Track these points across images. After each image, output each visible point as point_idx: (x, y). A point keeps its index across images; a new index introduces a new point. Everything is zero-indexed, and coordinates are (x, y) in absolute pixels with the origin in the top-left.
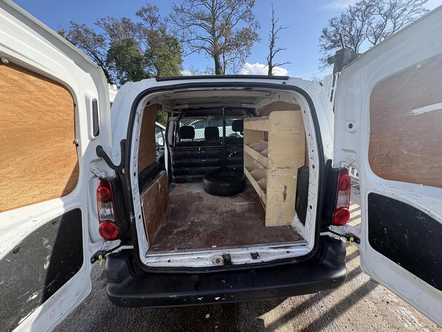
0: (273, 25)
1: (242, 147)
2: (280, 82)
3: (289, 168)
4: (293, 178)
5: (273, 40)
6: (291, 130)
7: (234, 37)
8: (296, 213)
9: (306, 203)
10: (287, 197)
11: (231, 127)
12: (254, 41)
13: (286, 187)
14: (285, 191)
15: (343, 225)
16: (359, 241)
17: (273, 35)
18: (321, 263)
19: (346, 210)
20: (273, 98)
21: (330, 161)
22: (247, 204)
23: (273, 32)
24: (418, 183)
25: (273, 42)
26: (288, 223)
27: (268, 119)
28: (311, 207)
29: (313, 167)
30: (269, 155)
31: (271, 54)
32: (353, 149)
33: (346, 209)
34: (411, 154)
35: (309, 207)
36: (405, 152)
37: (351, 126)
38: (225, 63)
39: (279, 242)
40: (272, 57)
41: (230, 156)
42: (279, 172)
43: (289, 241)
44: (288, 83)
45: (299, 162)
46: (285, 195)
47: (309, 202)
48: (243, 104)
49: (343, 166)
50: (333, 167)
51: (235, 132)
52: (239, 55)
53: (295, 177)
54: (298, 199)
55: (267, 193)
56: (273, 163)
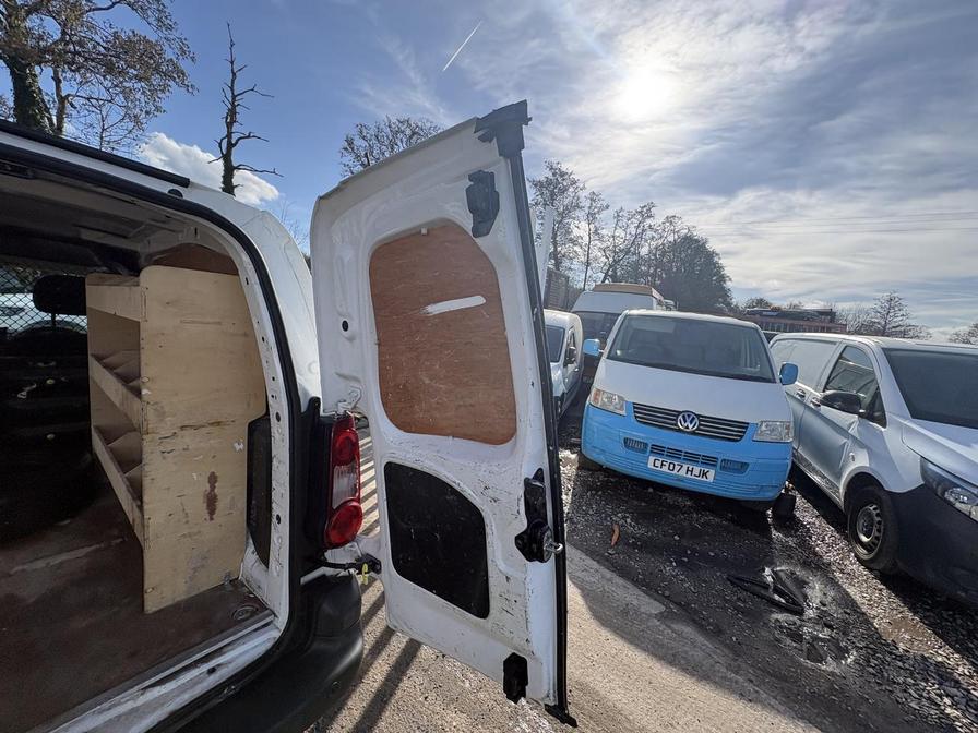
0: (234, 74)
1: (86, 365)
2: (164, 187)
3: (219, 423)
4: (235, 448)
5: (234, 106)
6: (219, 323)
7: (97, 38)
8: (251, 541)
9: (269, 509)
10: (221, 505)
11: (30, 296)
12: (172, 83)
13: (213, 479)
14: (213, 488)
15: (353, 540)
16: (378, 567)
17: (234, 97)
18: (309, 652)
19: (355, 507)
20: (182, 232)
21: (315, 402)
22: (86, 556)
23: (232, 89)
24: (447, 435)
25: (232, 112)
26: (229, 575)
27: (138, 285)
28: (278, 518)
29: (278, 418)
30: (144, 392)
31: (229, 136)
32: (355, 374)
33: (354, 504)
34: (433, 384)
35: (274, 520)
36: (427, 381)
37: (345, 326)
38: (62, 100)
39: (188, 648)
40: (231, 146)
41: (23, 395)
42: (188, 439)
43: (222, 631)
44: (188, 195)
45: (249, 405)
46: (211, 502)
47: (274, 505)
48: (83, 230)
49: (341, 412)
50: (322, 413)
51: (48, 317)
52: (120, 99)
53: (242, 446)
54: (254, 502)
55: (145, 507)
56: (161, 415)
